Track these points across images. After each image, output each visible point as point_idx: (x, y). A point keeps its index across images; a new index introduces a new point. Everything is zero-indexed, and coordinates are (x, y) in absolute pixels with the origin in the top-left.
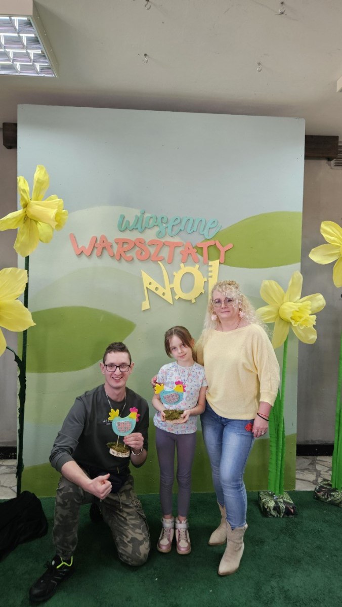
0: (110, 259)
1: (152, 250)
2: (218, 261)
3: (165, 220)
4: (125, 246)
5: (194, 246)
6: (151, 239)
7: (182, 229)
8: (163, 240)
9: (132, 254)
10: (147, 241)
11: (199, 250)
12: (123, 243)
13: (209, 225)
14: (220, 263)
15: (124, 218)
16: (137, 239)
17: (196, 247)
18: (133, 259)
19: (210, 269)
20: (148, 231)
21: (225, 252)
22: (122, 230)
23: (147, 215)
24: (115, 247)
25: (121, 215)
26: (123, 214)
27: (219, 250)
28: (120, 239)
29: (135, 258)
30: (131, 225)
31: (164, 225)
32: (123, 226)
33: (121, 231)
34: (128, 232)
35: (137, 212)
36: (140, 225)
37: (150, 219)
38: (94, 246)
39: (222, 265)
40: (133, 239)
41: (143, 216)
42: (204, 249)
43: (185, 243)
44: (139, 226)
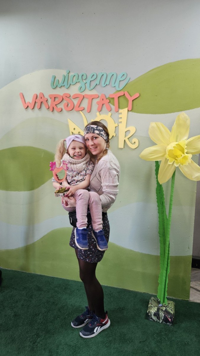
0: (47, 111)
1: (76, 102)
2: (126, 109)
3: (84, 77)
4: (56, 100)
5: (107, 97)
6: (74, 94)
7: (98, 84)
8: (83, 94)
9: (61, 106)
10: (72, 95)
11: (112, 101)
12: (55, 98)
13: (119, 78)
14: (128, 111)
15: (55, 77)
16: (65, 94)
17: (109, 98)
18: (62, 110)
19: (120, 116)
20: (72, 87)
21: (133, 101)
22: (54, 87)
23: (71, 74)
24: (50, 101)
25: (53, 76)
26: (54, 75)
27: (127, 100)
28: (52, 95)
29: (64, 109)
30: (60, 82)
31: (84, 81)
32: (55, 84)
33: (54, 89)
34: (58, 89)
35: (64, 72)
36: (67, 82)
37: (73, 77)
38: (35, 102)
39: (130, 113)
40: (62, 94)
41: (68, 75)
42: (115, 99)
43: (100, 95)
44: (65, 83)
